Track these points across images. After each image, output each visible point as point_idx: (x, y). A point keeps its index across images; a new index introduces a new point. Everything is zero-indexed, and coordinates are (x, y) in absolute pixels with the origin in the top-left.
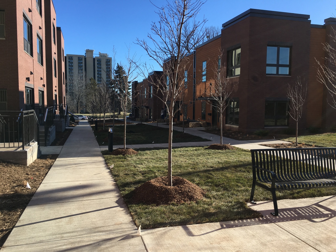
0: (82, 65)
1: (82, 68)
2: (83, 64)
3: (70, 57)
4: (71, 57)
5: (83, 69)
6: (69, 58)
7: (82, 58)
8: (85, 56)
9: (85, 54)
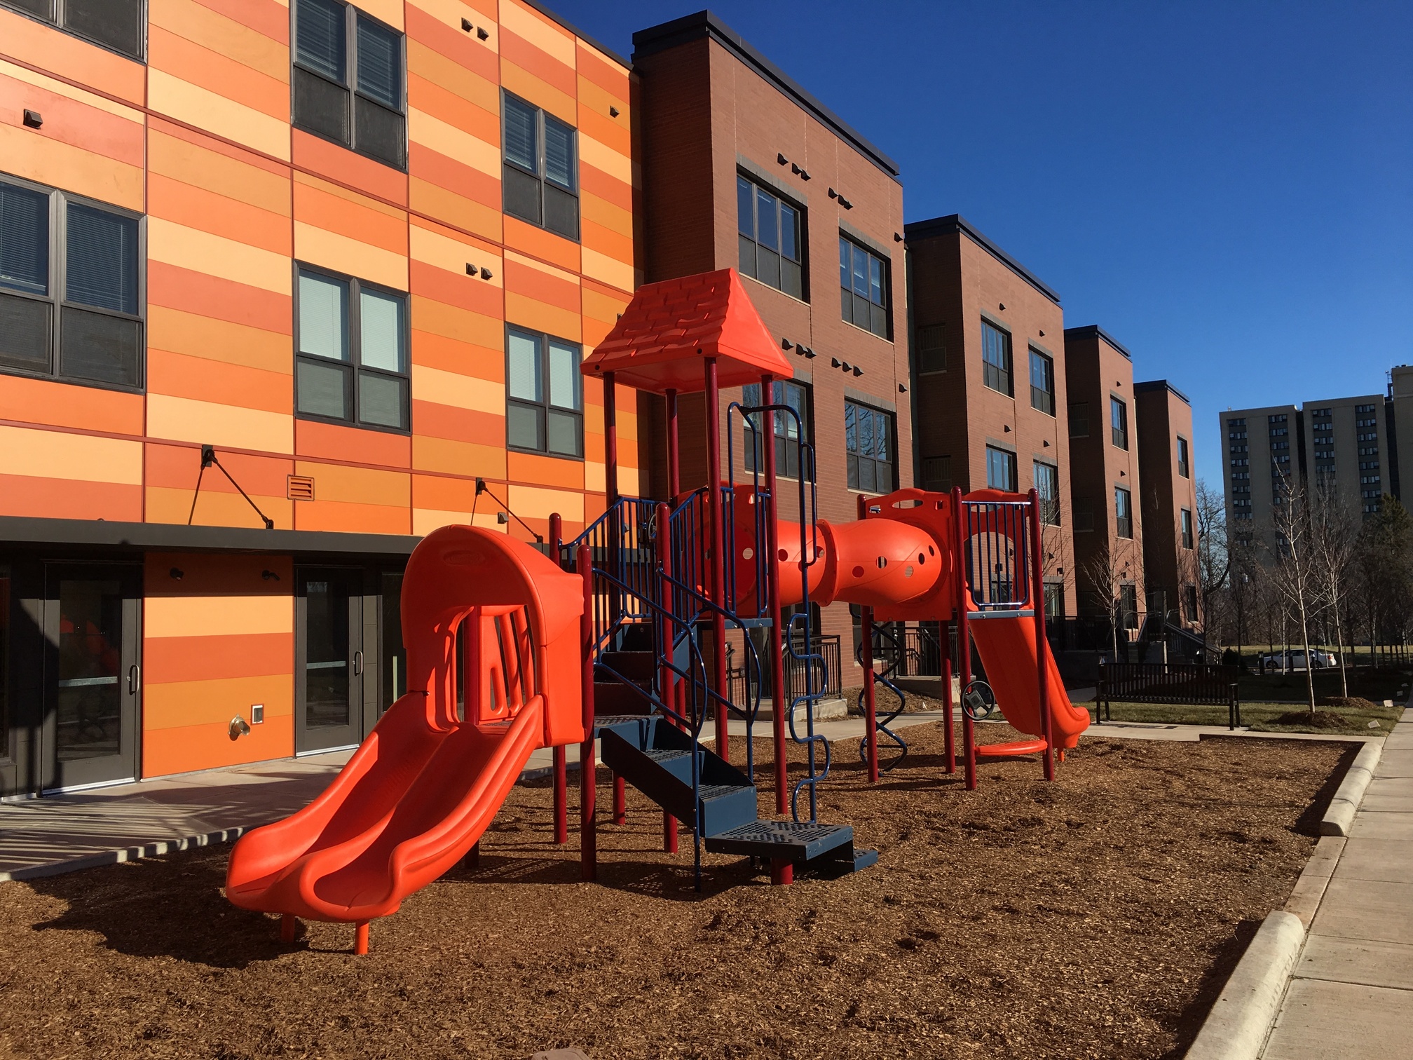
0: (1374, 435)
1: (1375, 449)
2: (1382, 434)
3: (1318, 411)
4: (1324, 410)
5: (1380, 454)
6: (1314, 416)
7: (1372, 407)
8: (1390, 397)
9: (1389, 386)
